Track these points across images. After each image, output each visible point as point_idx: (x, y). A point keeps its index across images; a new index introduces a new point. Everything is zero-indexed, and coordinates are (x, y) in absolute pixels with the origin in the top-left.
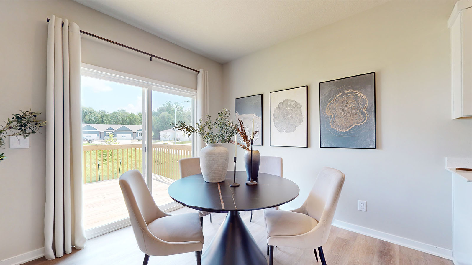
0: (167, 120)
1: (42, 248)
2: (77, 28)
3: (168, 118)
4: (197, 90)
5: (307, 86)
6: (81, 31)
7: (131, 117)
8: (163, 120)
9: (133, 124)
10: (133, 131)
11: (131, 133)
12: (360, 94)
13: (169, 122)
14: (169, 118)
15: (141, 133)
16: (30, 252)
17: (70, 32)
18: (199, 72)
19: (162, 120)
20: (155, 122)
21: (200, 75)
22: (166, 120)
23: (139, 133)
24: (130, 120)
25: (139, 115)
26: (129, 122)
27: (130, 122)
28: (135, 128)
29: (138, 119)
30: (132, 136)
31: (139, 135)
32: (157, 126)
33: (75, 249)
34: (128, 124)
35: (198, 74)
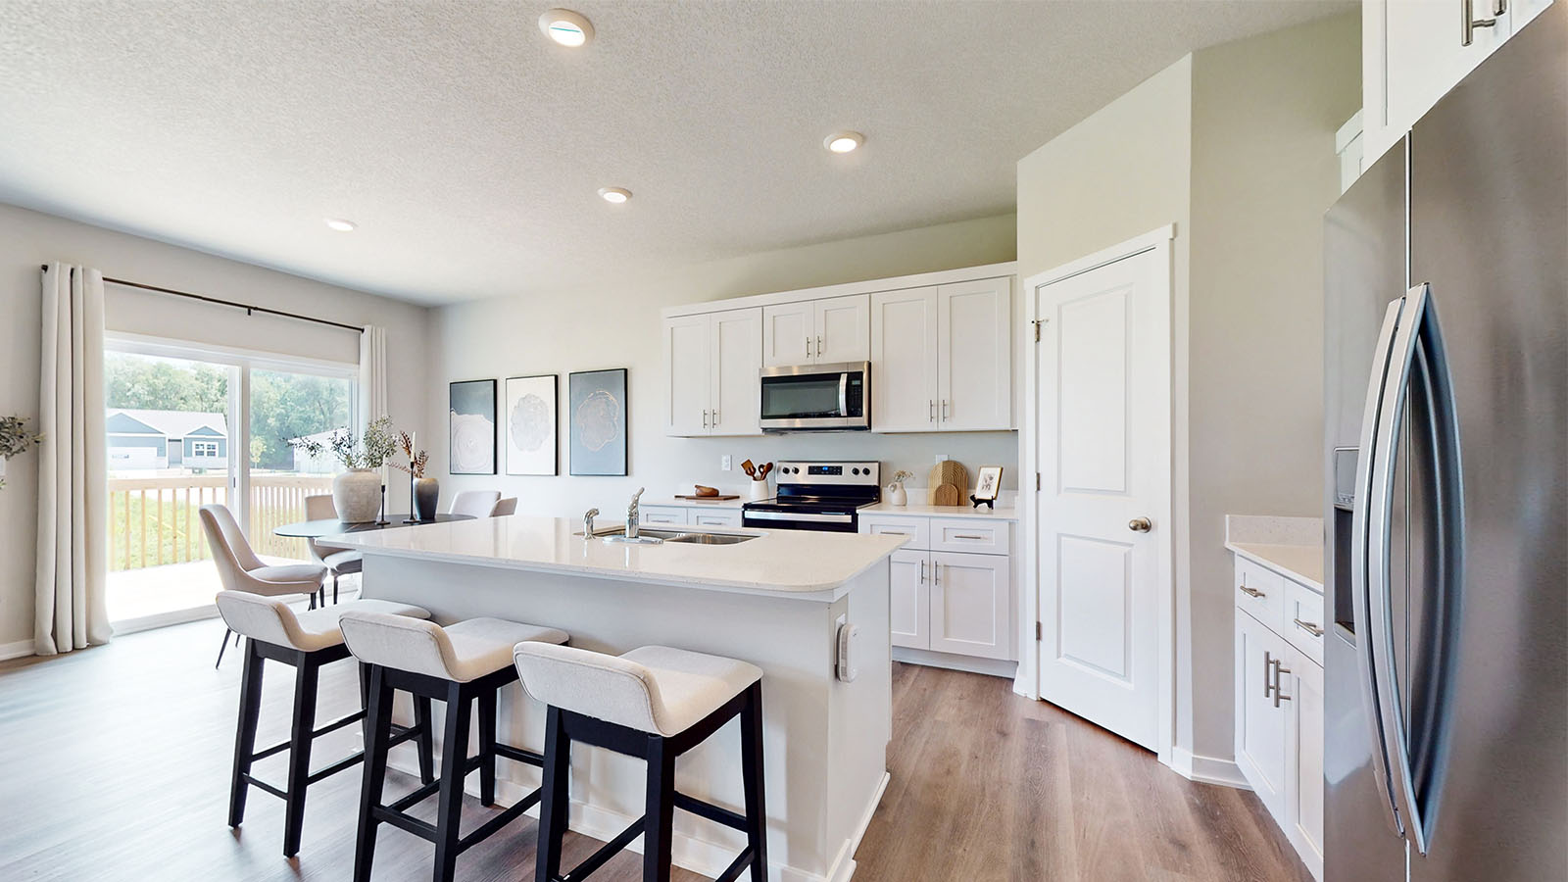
0: (325, 394)
1: (31, 640)
2: (97, 275)
3: (331, 390)
4: (359, 363)
5: (556, 377)
6: (104, 279)
7: (156, 377)
8: (308, 394)
9: (166, 408)
10: (169, 436)
11: (160, 444)
12: (611, 398)
13: (337, 401)
14: (333, 386)
15: (206, 444)
16: (6, 645)
17: (86, 286)
18: (363, 330)
19: (304, 392)
20: (272, 403)
21: (365, 337)
22: (324, 397)
23: (194, 443)
24: (154, 392)
25: (196, 372)
26: (148, 398)
27: (152, 398)
28: (176, 423)
29: (192, 385)
30: (161, 452)
31: (194, 450)
32: (281, 418)
33: (93, 644)
34: (143, 406)
35: (362, 335)
